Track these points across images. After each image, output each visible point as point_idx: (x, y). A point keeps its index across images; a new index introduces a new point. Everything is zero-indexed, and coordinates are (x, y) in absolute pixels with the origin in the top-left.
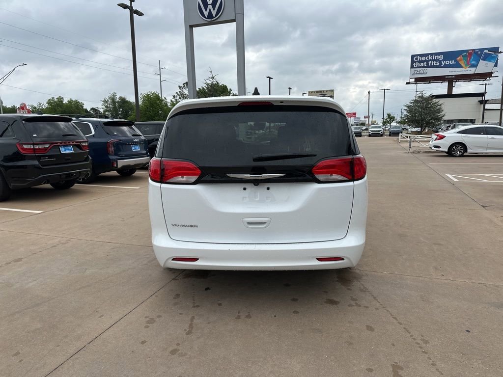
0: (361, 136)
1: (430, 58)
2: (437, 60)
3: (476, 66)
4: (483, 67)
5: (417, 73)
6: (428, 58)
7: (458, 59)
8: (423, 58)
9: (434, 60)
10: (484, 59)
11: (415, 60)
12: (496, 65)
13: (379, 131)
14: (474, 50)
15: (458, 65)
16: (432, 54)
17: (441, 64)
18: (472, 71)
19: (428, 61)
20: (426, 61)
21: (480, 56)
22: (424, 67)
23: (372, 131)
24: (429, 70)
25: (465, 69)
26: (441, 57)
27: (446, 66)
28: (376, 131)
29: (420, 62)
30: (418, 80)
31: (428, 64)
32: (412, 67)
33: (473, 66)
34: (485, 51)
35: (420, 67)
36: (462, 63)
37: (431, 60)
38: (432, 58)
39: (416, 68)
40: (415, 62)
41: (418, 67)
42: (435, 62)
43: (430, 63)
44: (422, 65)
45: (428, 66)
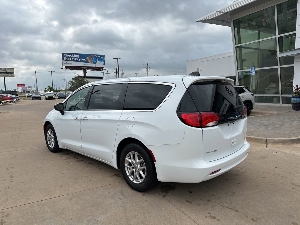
0: (40, 99)
1: (73, 56)
2: (76, 58)
3: (96, 63)
4: (99, 64)
5: (66, 64)
6: (71, 56)
7: (87, 58)
8: (69, 56)
9: (75, 57)
10: (99, 60)
11: (64, 56)
12: (104, 64)
13: (53, 96)
14: (94, 55)
15: (87, 62)
16: (73, 54)
17: (79, 60)
18: (94, 65)
19: (72, 58)
20: (70, 57)
21: (97, 58)
22: (70, 60)
23: (48, 96)
24: (72, 62)
25: (91, 64)
26: (78, 56)
27: (81, 61)
28: (51, 96)
29: (68, 57)
30: (67, 67)
31: (72, 59)
32: (63, 59)
33: (94, 63)
34: (99, 56)
35: (68, 60)
36: (89, 61)
37: (73, 57)
38: (74, 56)
39: (65, 60)
40: (65, 57)
41: (66, 60)
42: (75, 58)
43: (73, 58)
44: (69, 59)
45: (72, 60)
